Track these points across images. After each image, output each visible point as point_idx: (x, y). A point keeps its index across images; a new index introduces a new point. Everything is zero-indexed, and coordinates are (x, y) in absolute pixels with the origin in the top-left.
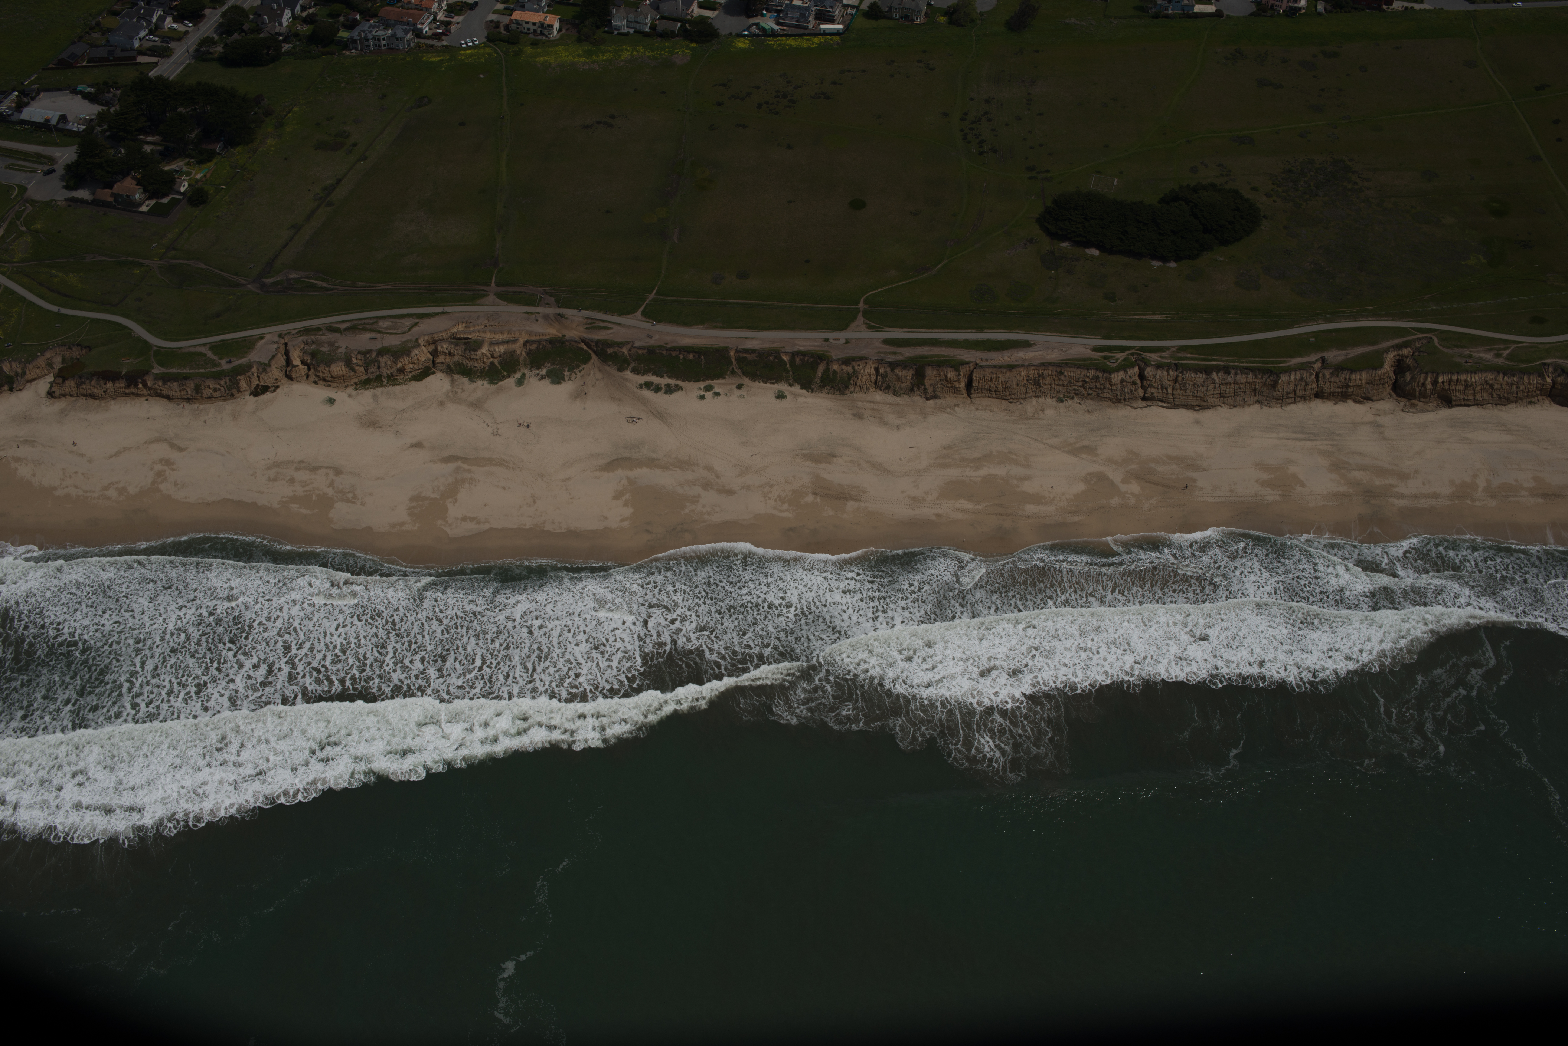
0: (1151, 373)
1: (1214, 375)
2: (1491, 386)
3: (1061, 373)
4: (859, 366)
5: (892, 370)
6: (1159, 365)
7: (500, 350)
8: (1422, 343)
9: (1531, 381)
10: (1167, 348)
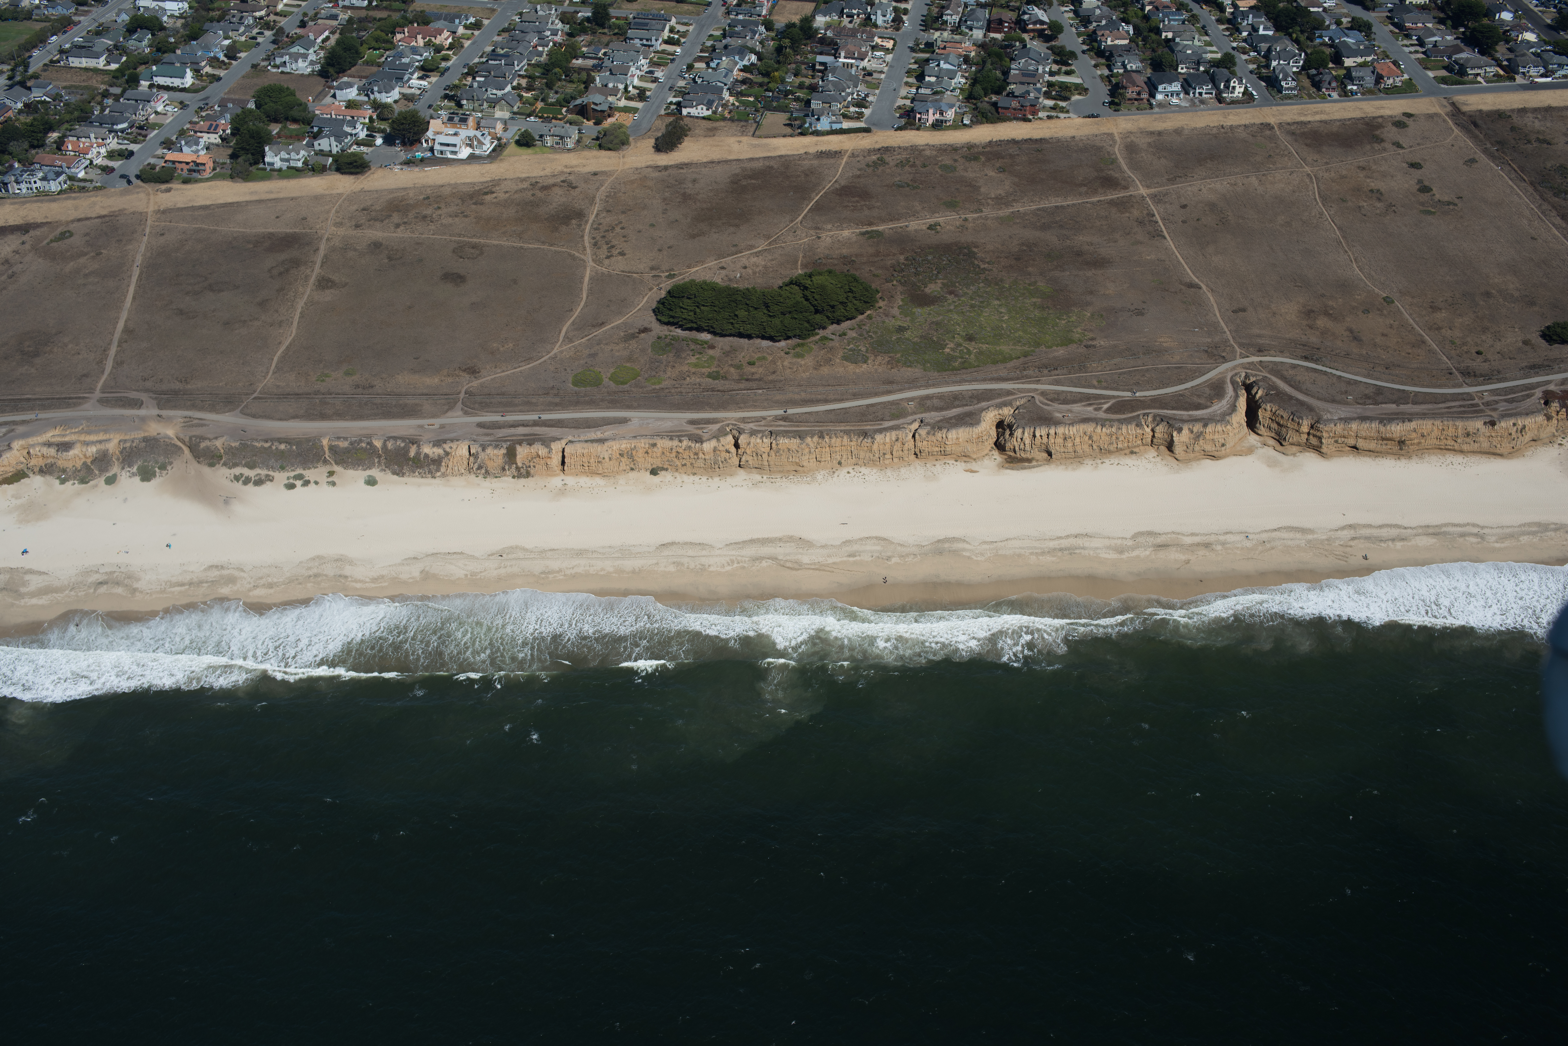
0: (745, 441)
1: (809, 440)
2: (1090, 438)
3: (654, 445)
4: (451, 448)
5: (484, 450)
6: (753, 433)
7: (93, 450)
8: (1023, 401)
9: (1129, 431)
10: (764, 418)
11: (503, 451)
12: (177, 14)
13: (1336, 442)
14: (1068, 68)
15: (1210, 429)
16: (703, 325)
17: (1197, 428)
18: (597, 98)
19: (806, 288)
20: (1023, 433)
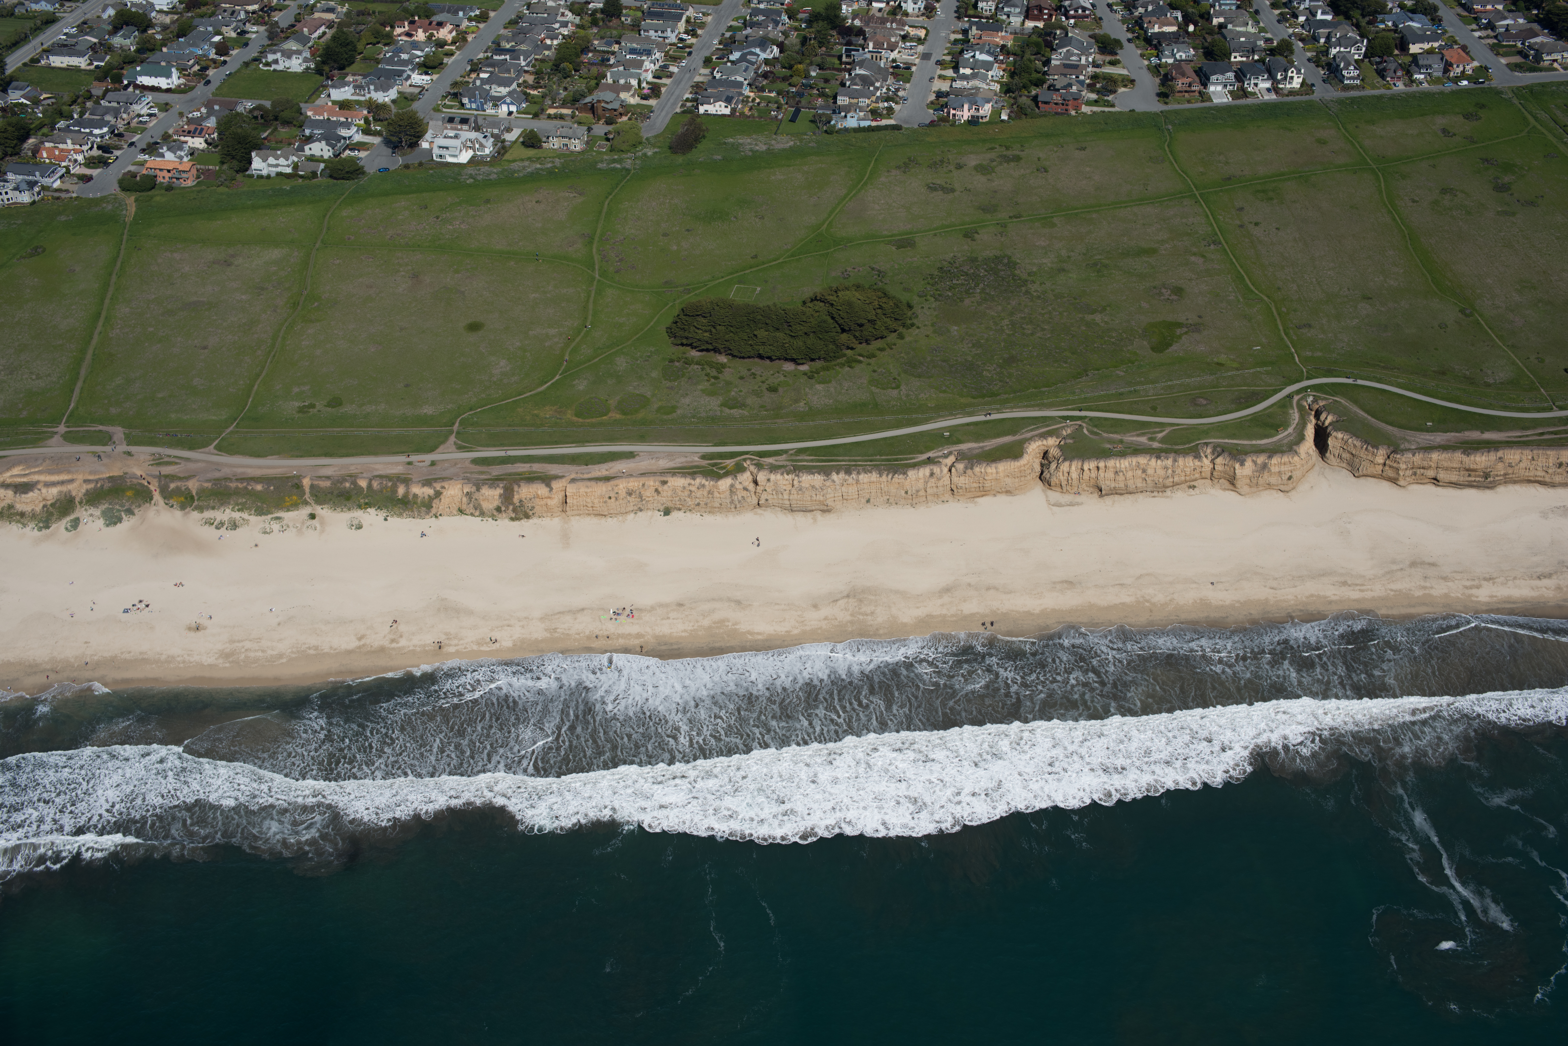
0: (764, 478)
1: (834, 476)
2: (1144, 471)
3: (664, 483)
4: (443, 487)
5: (478, 490)
6: (773, 469)
7: (54, 491)
8: (1069, 431)
9: (1187, 463)
10: (785, 452)
11: (499, 491)
12: (165, 9)
13: (1415, 474)
14: (1113, 58)
15: (1275, 460)
16: (720, 346)
17: (1261, 459)
18: (608, 96)
19: (832, 305)
20: (1070, 466)
